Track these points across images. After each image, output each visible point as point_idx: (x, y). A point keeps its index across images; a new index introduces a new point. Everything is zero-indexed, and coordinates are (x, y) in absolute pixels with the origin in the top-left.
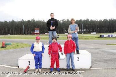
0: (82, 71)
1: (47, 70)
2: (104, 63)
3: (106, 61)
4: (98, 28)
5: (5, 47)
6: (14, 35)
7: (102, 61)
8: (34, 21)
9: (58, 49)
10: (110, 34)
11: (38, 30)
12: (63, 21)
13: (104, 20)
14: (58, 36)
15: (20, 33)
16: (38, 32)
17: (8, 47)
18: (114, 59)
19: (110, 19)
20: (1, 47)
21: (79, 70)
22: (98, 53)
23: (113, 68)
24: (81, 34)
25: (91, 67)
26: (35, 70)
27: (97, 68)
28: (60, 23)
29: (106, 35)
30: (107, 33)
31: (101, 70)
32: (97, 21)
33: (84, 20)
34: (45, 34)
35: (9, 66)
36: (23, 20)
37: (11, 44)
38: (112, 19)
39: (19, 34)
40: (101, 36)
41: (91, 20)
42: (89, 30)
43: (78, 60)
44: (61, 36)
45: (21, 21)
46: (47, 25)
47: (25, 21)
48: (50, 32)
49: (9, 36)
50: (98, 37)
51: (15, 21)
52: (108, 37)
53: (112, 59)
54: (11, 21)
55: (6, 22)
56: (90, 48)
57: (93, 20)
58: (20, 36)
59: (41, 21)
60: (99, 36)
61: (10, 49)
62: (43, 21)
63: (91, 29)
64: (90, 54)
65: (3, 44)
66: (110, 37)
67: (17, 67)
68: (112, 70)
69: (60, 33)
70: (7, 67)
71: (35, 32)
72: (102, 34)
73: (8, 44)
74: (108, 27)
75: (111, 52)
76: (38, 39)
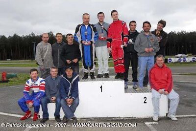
5: (7, 81)
8: (52, 35)
13: (170, 33)
17: (12, 81)
27: (177, 116)
29: (175, 59)
36: (32, 34)
37: (16, 76)
39: (25, 59)
40: (166, 61)
45: (30, 36)
49: (9, 62)
51: (19, 36)
55: (3, 37)
61: (17, 84)
65: (3, 75)
66: (182, 61)
72: (168, 58)
73: (12, 77)
74: (176, 45)
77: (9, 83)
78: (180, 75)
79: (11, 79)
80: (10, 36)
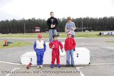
0: (81, 67)
1: (48, 66)
2: (103, 59)
3: (104, 58)
4: (98, 26)
5: (7, 45)
6: (16, 34)
7: (101, 58)
8: (35, 19)
9: (59, 47)
10: (110, 32)
11: (38, 28)
12: (63, 19)
13: (104, 18)
14: (58, 34)
15: (21, 31)
16: (39, 30)
17: (10, 45)
18: (112, 55)
19: (110, 17)
20: (4, 46)
21: (78, 66)
22: (96, 50)
23: (111, 64)
24: (81, 32)
25: (89, 63)
26: (37, 66)
27: (95, 64)
28: (60, 21)
29: (105, 33)
30: (107, 31)
31: (100, 65)
32: (97, 19)
33: (84, 18)
34: (45, 32)
35: (12, 62)
36: (23, 19)
37: (13, 43)
38: (111, 17)
39: (20, 33)
40: (100, 34)
41: (91, 18)
42: (89, 28)
43: (77, 57)
44: (61, 34)
45: (22, 20)
46: (47, 24)
47: (26, 20)
48: (51, 31)
49: (10, 35)
50: (97, 34)
51: (16, 20)
52: (108, 35)
53: (110, 56)
54: (12, 20)
55: (7, 21)
56: (89, 46)
57: (92, 18)
58: (21, 35)
59: (41, 20)
60: (99, 34)
61: (12, 47)
62: (43, 20)
63: (91, 27)
64: (89, 51)
65: (5, 42)
66: (110, 34)
67: (20, 63)
68: (109, 65)
69: (60, 31)
70: (10, 64)
71: (36, 31)
72: (102, 32)
73: (10, 43)
74: (108, 25)
75: (110, 49)
76: (40, 37)
77: (9, 46)
78: (105, 42)
79: (10, 44)
80: (11, 20)
